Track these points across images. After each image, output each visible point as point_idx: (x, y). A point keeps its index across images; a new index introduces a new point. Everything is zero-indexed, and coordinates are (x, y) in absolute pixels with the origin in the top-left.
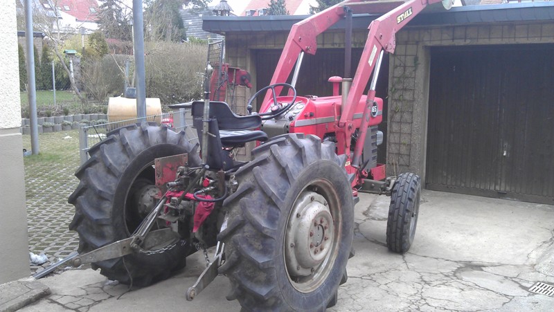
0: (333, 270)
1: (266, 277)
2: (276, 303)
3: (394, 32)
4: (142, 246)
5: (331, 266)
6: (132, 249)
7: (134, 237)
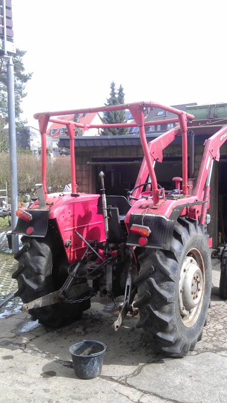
0: (200, 314)
1: (169, 309)
2: (173, 329)
3: (219, 147)
4: (66, 297)
5: (199, 312)
6: (60, 299)
7: (61, 290)
